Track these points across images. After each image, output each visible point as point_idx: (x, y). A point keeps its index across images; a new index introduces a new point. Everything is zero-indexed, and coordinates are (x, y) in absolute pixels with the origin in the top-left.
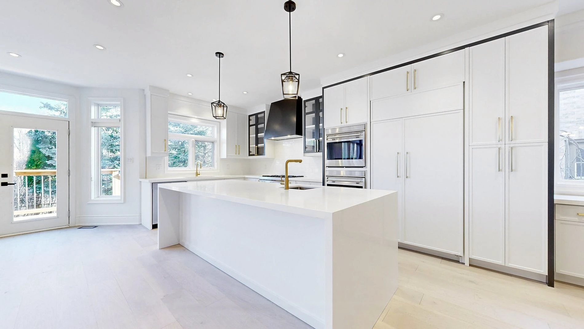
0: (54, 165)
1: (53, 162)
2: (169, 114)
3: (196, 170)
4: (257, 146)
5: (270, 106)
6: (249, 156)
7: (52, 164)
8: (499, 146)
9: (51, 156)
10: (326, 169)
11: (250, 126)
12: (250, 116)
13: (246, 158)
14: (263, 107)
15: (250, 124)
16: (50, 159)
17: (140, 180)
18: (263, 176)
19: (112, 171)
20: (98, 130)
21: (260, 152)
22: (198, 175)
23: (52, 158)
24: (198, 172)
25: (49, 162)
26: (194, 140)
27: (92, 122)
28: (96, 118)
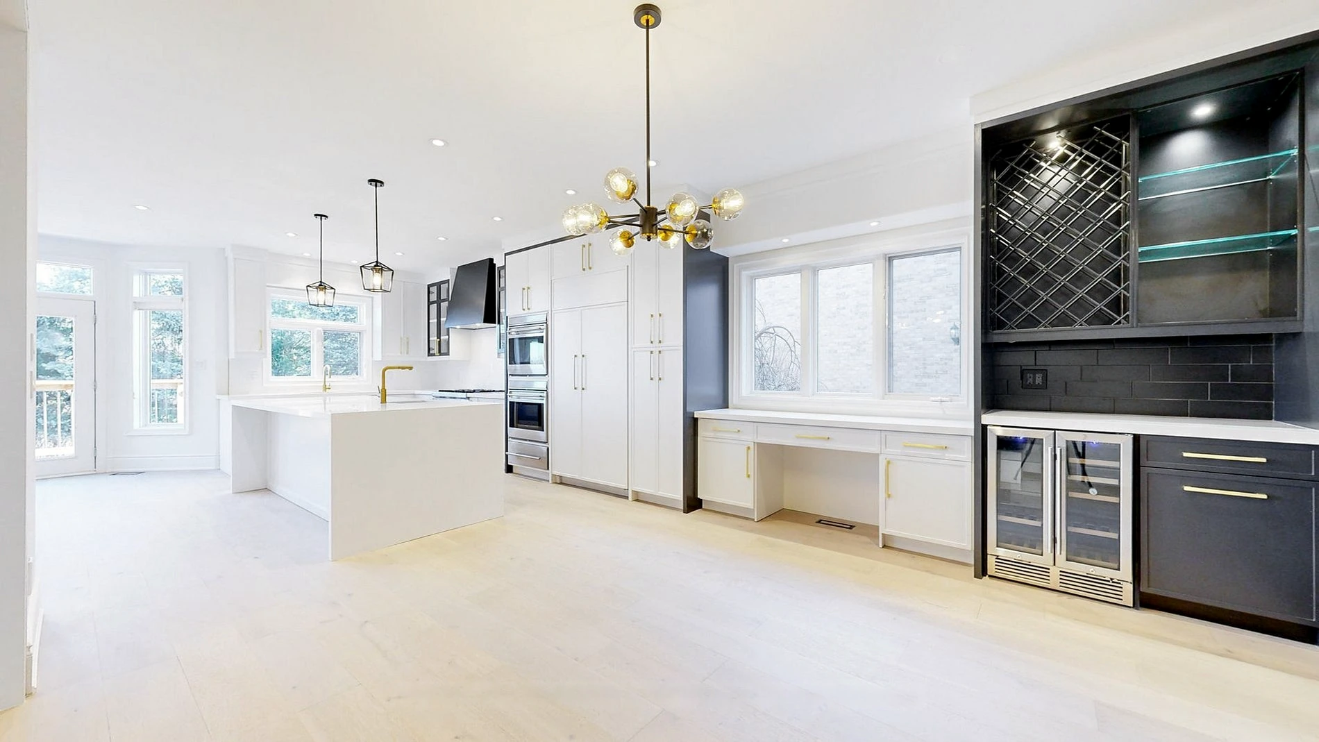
0: (59, 371)
1: (57, 365)
2: (268, 286)
3: (323, 380)
4: (438, 340)
5: (456, 271)
6: (429, 356)
7: (56, 371)
8: (652, 349)
9: (55, 354)
10: (510, 378)
11: (429, 303)
12: (429, 286)
13: (424, 360)
14: (446, 274)
15: (431, 300)
16: (51, 360)
17: (218, 397)
18: (440, 391)
19: (177, 383)
20: (146, 313)
21: (443, 350)
22: (327, 390)
23: (55, 356)
24: (327, 384)
25: (48, 366)
26: (320, 329)
27: (135, 302)
28: (141, 295)
